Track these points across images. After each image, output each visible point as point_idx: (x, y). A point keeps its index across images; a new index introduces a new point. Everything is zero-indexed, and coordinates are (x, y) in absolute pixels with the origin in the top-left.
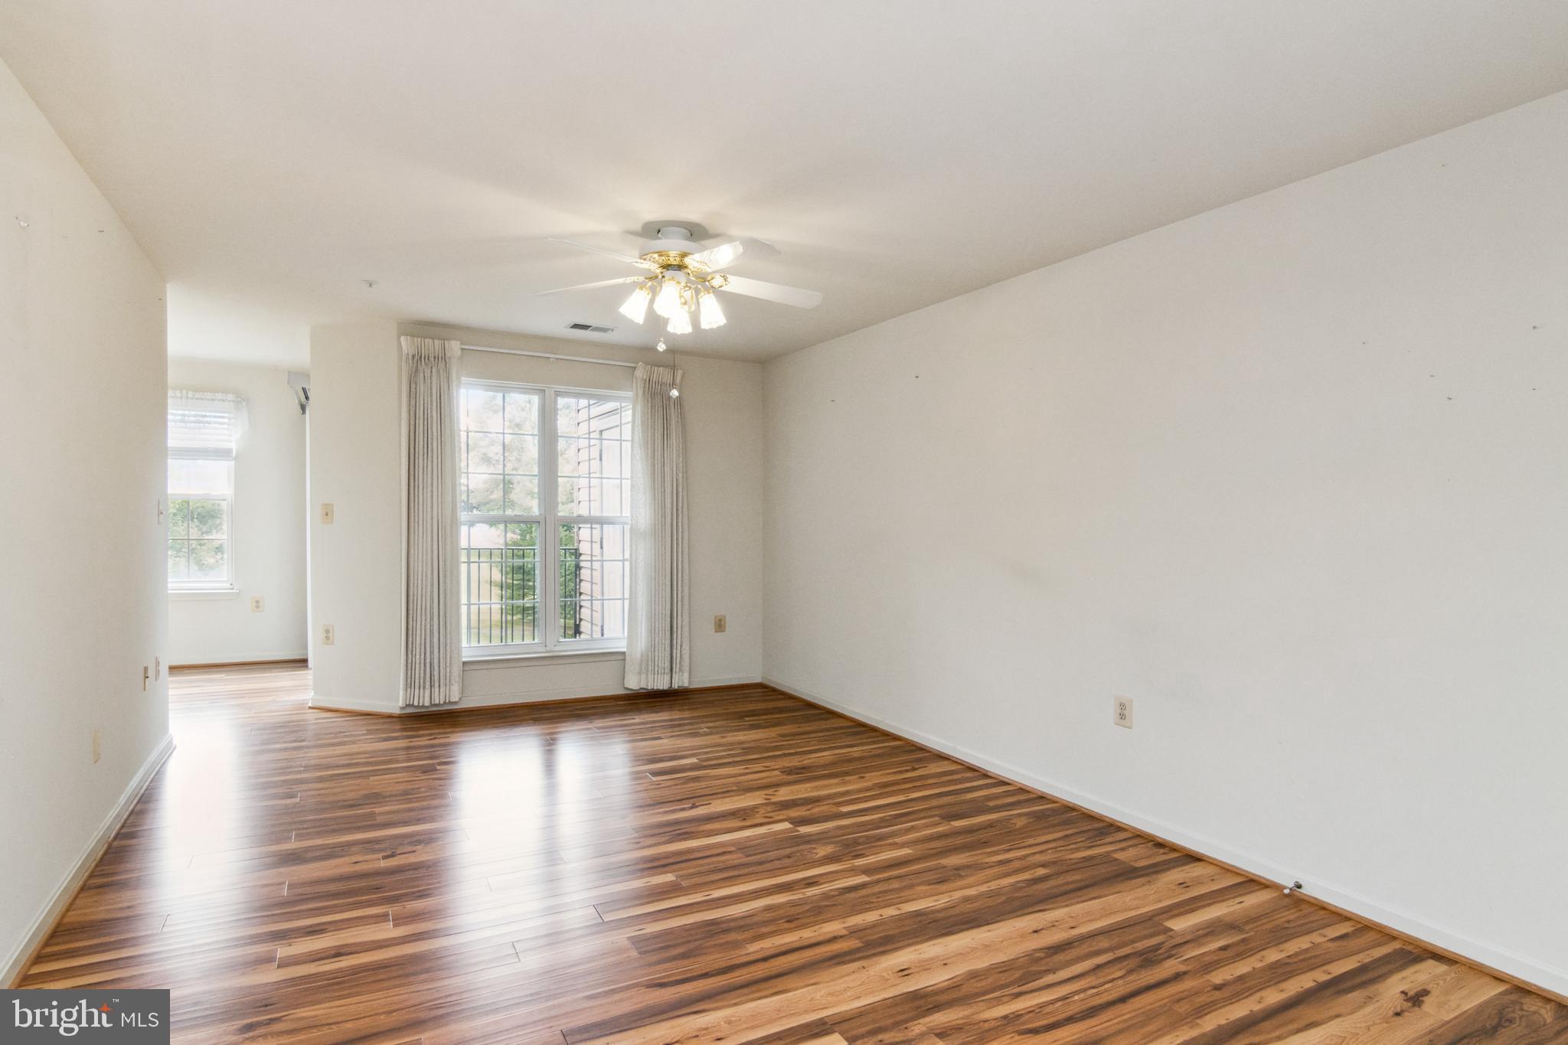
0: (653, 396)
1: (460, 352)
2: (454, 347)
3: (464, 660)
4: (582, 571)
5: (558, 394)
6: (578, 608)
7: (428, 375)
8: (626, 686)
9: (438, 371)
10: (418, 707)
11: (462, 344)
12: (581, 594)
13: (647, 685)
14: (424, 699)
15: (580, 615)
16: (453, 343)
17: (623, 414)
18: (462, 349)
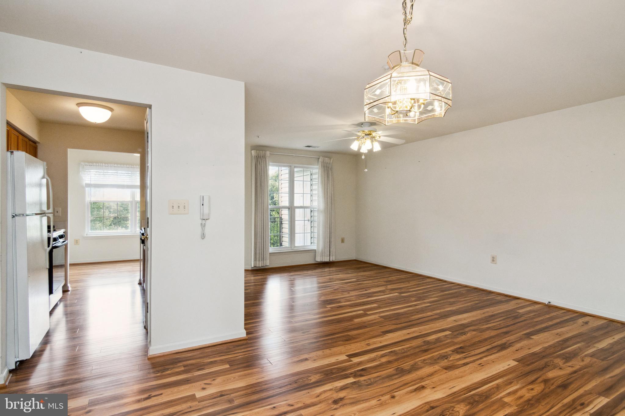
0: (324, 167)
1: (269, 155)
2: (268, 153)
3: (270, 252)
4: (283, 225)
5: (295, 167)
6: (281, 238)
7: (260, 162)
8: (316, 260)
9: (263, 161)
10: (258, 267)
11: (270, 152)
12: (282, 232)
13: (323, 260)
14: (260, 264)
15: (282, 239)
16: (267, 152)
17: (304, 172)
18: (270, 154)
